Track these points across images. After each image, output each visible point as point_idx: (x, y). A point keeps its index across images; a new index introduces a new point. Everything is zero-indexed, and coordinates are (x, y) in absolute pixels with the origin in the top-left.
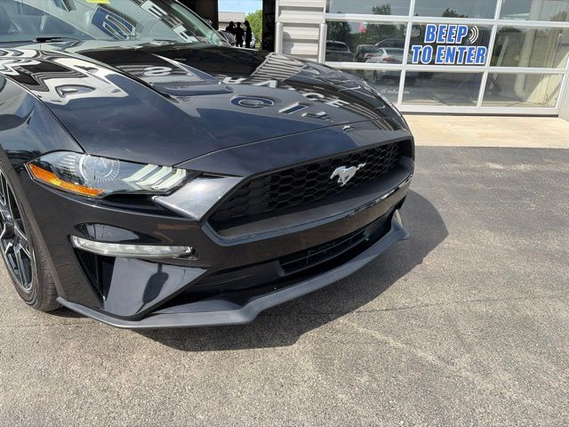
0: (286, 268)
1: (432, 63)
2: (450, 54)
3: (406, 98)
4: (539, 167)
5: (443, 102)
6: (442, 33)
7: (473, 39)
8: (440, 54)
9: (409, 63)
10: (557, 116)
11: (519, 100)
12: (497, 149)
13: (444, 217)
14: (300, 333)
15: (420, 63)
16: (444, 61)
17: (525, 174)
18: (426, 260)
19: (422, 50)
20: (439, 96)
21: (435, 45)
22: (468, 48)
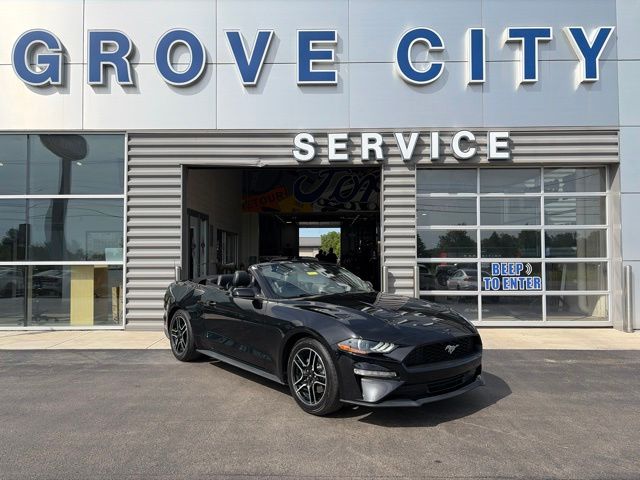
0: (430, 389)
1: (501, 289)
2: (513, 283)
3: (485, 316)
4: (584, 361)
5: (518, 318)
6: (504, 269)
7: (529, 272)
8: (506, 283)
9: (483, 289)
10: (612, 327)
11: (586, 315)
12: (556, 350)
13: (510, 386)
14: (437, 424)
15: (491, 289)
16: (509, 288)
17: (571, 365)
18: (498, 403)
19: (491, 280)
20: (513, 313)
21: (500, 277)
22: (526, 278)
